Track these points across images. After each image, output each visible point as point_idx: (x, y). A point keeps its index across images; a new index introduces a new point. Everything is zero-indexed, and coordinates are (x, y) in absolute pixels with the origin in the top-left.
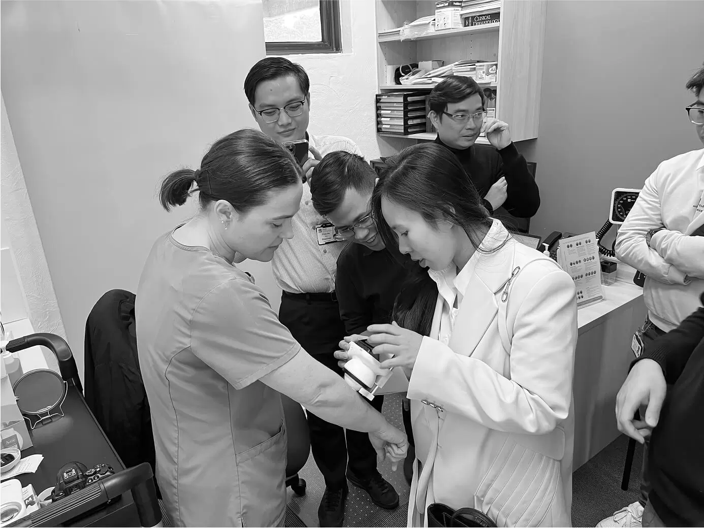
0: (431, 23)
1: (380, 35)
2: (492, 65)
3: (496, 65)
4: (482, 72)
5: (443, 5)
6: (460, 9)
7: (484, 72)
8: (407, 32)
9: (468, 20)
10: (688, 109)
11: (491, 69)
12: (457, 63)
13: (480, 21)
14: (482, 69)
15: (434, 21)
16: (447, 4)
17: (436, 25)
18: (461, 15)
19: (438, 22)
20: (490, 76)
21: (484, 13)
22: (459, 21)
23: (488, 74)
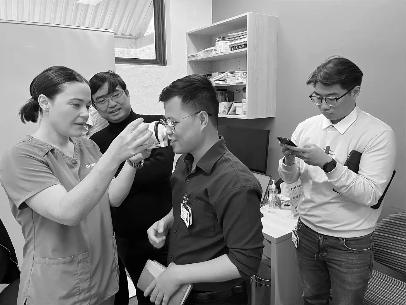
0: (213, 50)
1: (189, 57)
2: (244, 73)
3: (246, 72)
4: (238, 76)
5: (219, 40)
6: (229, 42)
7: (239, 76)
8: (202, 55)
9: (233, 48)
10: (311, 97)
11: (243, 75)
12: (227, 72)
13: (238, 49)
14: (238, 74)
15: (215, 49)
16: (221, 39)
17: (216, 51)
18: (230, 45)
19: (217, 49)
20: (243, 78)
21: (241, 44)
22: (229, 48)
23: (241, 77)
